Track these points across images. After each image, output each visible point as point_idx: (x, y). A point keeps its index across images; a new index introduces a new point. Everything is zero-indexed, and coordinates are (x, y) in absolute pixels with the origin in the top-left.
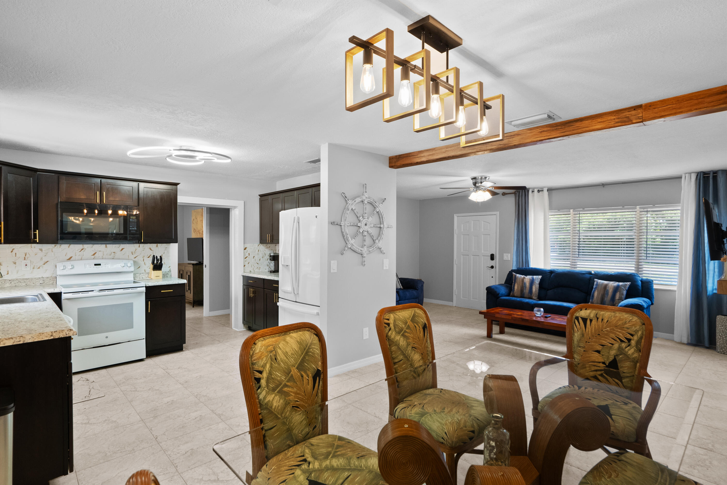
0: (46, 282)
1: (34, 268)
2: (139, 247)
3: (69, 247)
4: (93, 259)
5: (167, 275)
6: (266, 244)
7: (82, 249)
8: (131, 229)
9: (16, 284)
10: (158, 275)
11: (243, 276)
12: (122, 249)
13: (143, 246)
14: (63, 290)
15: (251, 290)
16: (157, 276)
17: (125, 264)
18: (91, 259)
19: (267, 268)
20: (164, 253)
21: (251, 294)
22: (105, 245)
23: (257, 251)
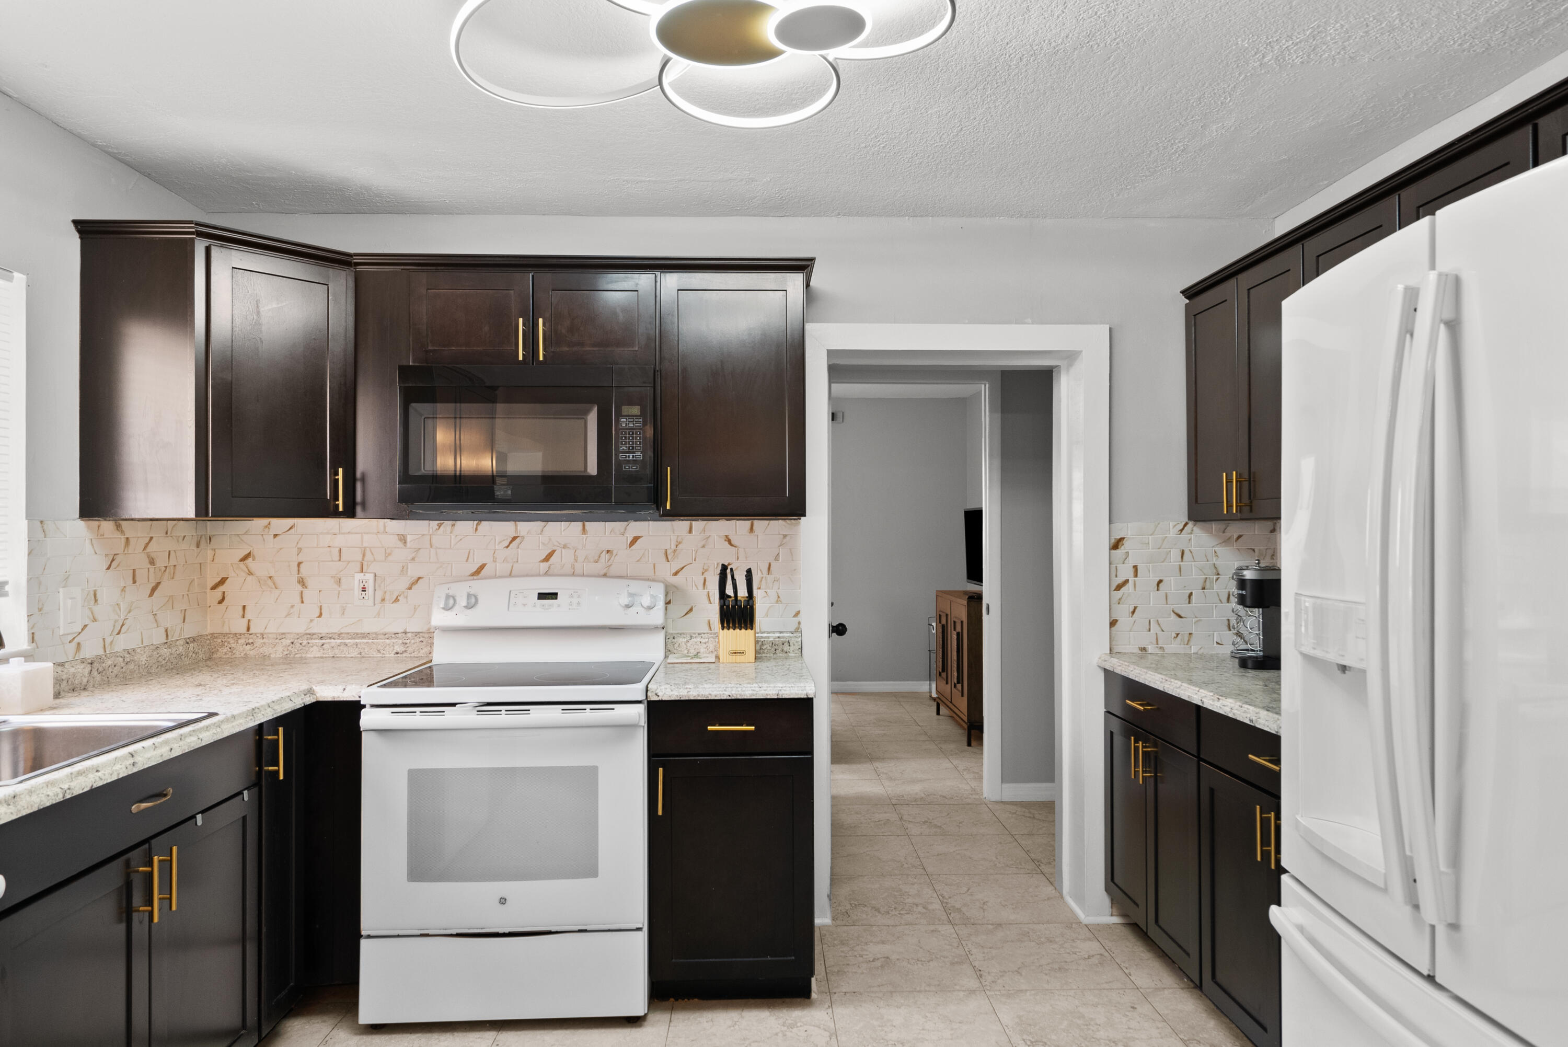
0: (410, 650)
1: (383, 600)
2: (690, 531)
3: (476, 529)
4: (546, 574)
5: (786, 648)
6: (1221, 525)
7: (514, 539)
8: (621, 457)
9: (336, 651)
10: (739, 649)
11: (1109, 674)
12: (636, 539)
13: (704, 530)
14: (367, 696)
15: (1136, 749)
16: (734, 649)
17: (631, 595)
18: (539, 575)
19: (1230, 636)
20: (777, 558)
21: (1136, 765)
22: (580, 524)
23: (1175, 554)
